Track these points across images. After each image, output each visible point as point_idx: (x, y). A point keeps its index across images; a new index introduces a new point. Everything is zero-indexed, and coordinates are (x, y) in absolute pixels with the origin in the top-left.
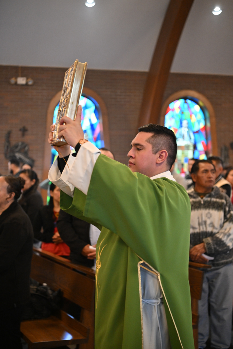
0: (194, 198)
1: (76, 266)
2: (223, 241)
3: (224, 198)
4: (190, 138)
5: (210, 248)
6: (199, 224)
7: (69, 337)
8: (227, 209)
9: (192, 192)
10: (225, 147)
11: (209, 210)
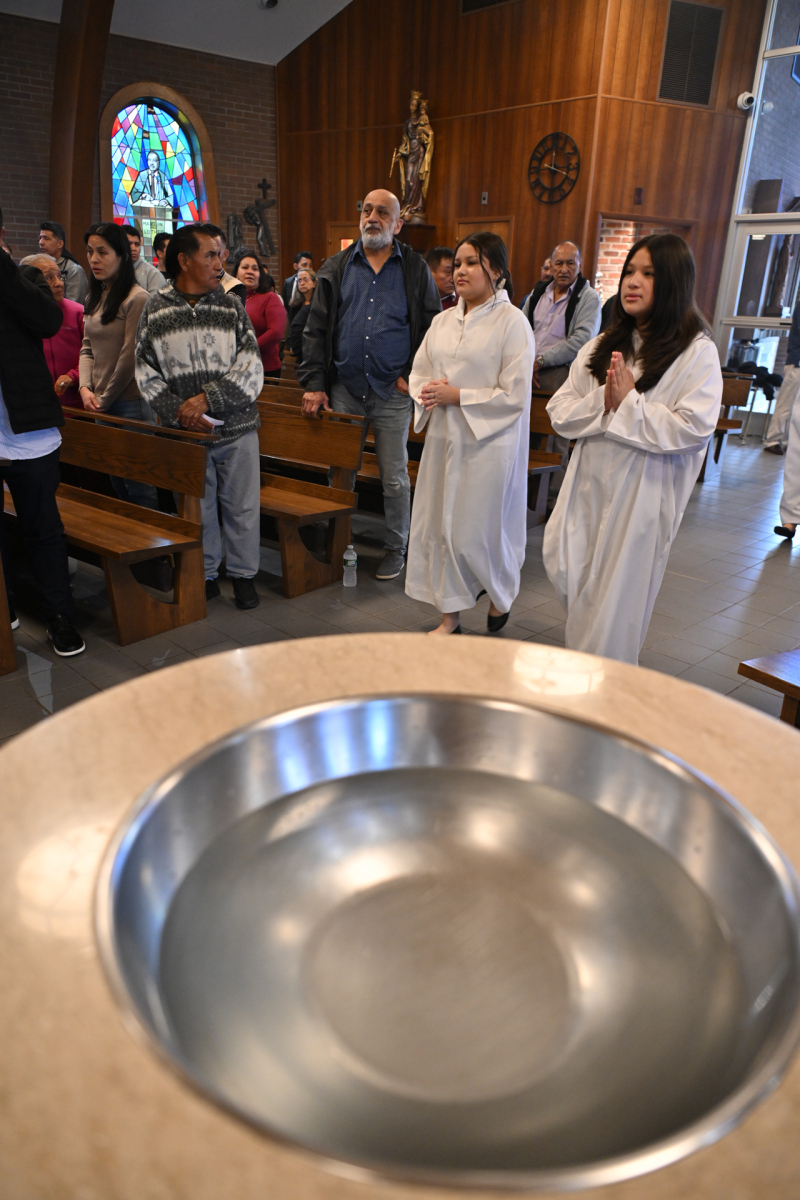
0: (177, 304)
2: (238, 388)
3: (234, 305)
4: (166, 194)
5: (216, 402)
6: (192, 358)
8: (241, 326)
9: (171, 292)
10: (235, 217)
11: (209, 329)
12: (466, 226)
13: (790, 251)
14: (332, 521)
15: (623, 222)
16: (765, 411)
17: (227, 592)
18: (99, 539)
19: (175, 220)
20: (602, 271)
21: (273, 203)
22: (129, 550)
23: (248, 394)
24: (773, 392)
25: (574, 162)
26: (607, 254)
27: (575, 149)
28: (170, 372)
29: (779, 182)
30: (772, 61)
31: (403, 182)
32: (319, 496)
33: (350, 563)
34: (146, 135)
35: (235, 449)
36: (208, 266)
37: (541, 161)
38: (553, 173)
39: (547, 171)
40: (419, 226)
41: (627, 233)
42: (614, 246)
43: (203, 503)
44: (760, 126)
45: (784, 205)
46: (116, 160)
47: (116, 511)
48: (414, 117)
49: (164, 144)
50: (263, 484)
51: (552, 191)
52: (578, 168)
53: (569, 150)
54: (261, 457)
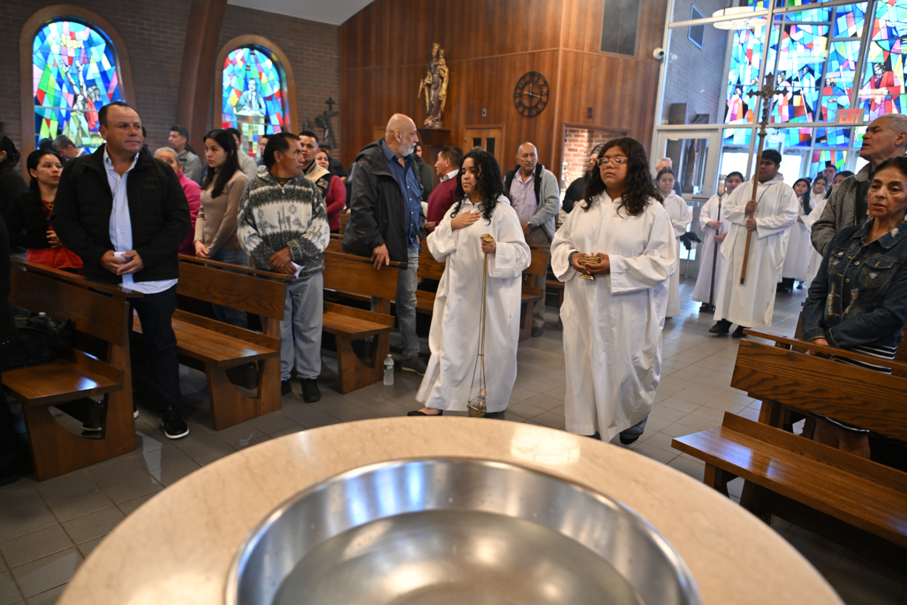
0: (271, 184)
1: (94, 285)
2: (313, 244)
3: (311, 186)
4: (260, 107)
5: (297, 255)
6: (280, 222)
7: (90, 385)
8: (316, 200)
10: (309, 123)
11: (293, 202)
12: (472, 131)
13: (696, 149)
14: (376, 337)
15: (580, 130)
16: (686, 258)
17: (297, 389)
18: (204, 351)
19: (266, 124)
20: (567, 161)
21: (336, 113)
22: (226, 359)
23: (319, 248)
24: (690, 244)
25: (545, 90)
26: (570, 150)
27: (545, 82)
28: (263, 231)
29: (685, 105)
30: (674, 30)
31: (427, 101)
32: (367, 319)
33: (389, 368)
34: (248, 68)
35: (306, 285)
36: (295, 159)
37: (522, 89)
38: (531, 97)
39: (526, 96)
40: (438, 130)
41: (583, 136)
42: (575, 145)
43: (282, 323)
44: (669, 70)
45: (689, 119)
46: (226, 85)
47: (217, 330)
48: (435, 59)
49: (260, 74)
50: (326, 310)
51: (530, 109)
52: (548, 94)
53: (541, 82)
54: (324, 291)
